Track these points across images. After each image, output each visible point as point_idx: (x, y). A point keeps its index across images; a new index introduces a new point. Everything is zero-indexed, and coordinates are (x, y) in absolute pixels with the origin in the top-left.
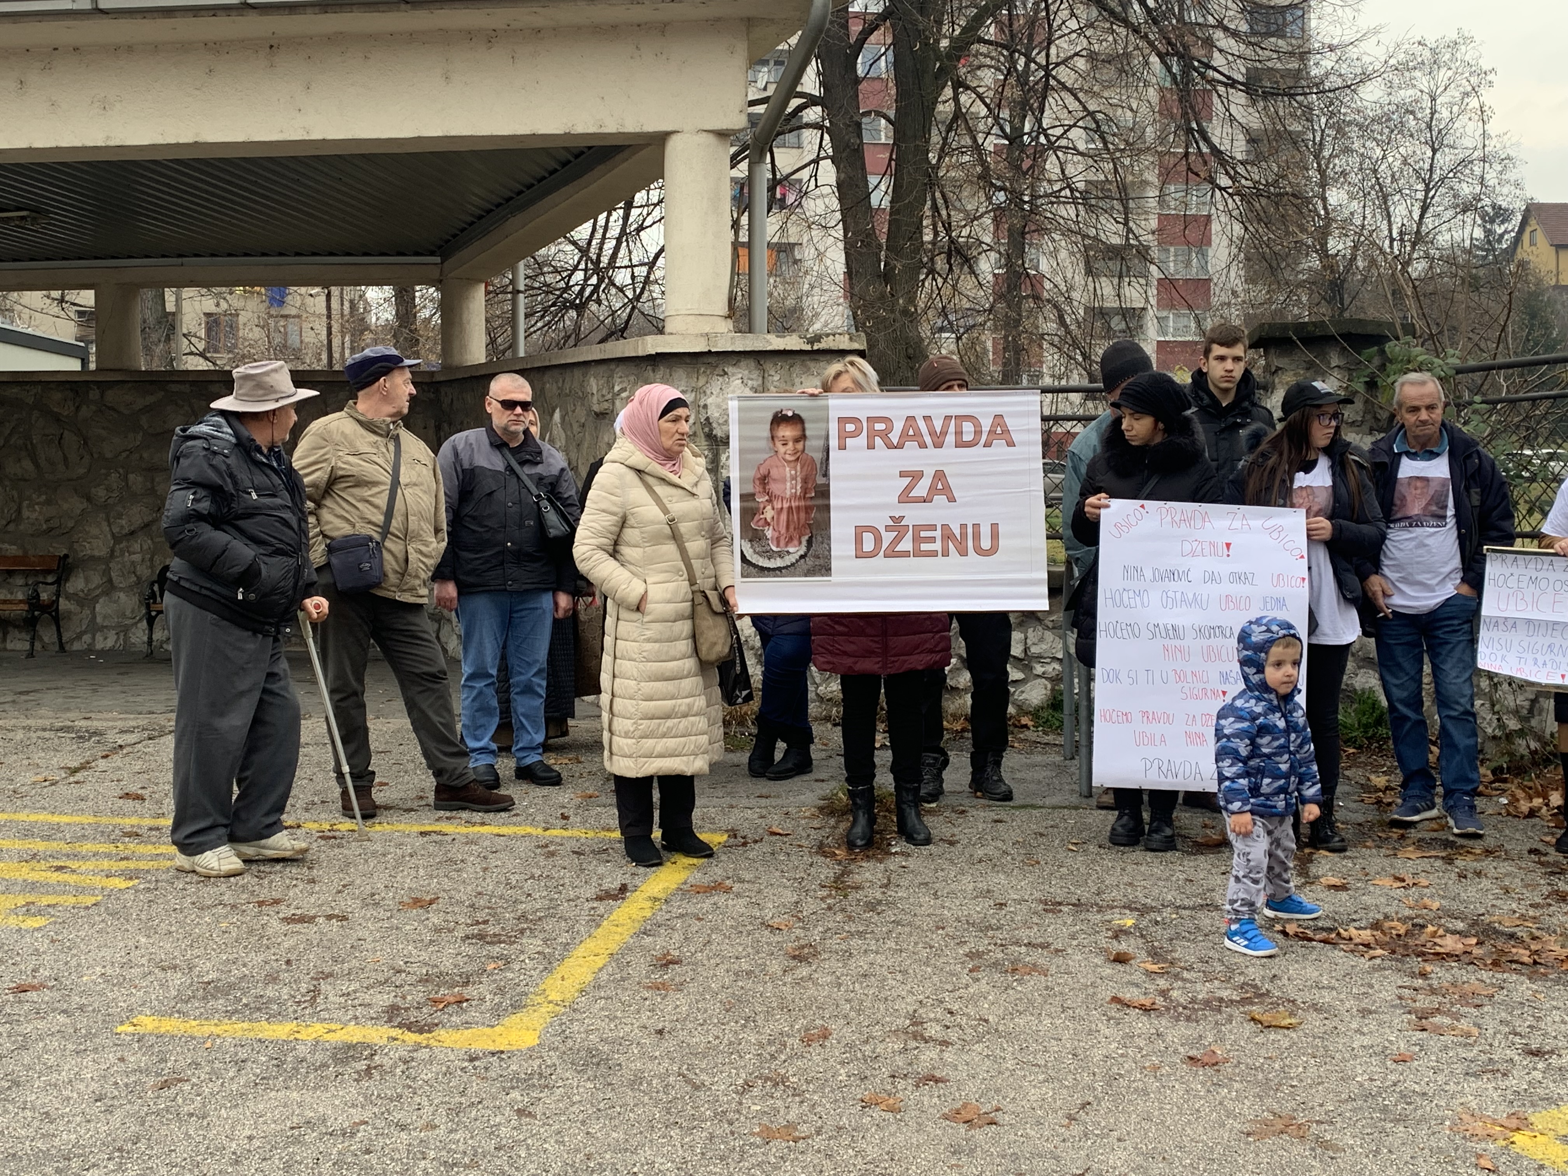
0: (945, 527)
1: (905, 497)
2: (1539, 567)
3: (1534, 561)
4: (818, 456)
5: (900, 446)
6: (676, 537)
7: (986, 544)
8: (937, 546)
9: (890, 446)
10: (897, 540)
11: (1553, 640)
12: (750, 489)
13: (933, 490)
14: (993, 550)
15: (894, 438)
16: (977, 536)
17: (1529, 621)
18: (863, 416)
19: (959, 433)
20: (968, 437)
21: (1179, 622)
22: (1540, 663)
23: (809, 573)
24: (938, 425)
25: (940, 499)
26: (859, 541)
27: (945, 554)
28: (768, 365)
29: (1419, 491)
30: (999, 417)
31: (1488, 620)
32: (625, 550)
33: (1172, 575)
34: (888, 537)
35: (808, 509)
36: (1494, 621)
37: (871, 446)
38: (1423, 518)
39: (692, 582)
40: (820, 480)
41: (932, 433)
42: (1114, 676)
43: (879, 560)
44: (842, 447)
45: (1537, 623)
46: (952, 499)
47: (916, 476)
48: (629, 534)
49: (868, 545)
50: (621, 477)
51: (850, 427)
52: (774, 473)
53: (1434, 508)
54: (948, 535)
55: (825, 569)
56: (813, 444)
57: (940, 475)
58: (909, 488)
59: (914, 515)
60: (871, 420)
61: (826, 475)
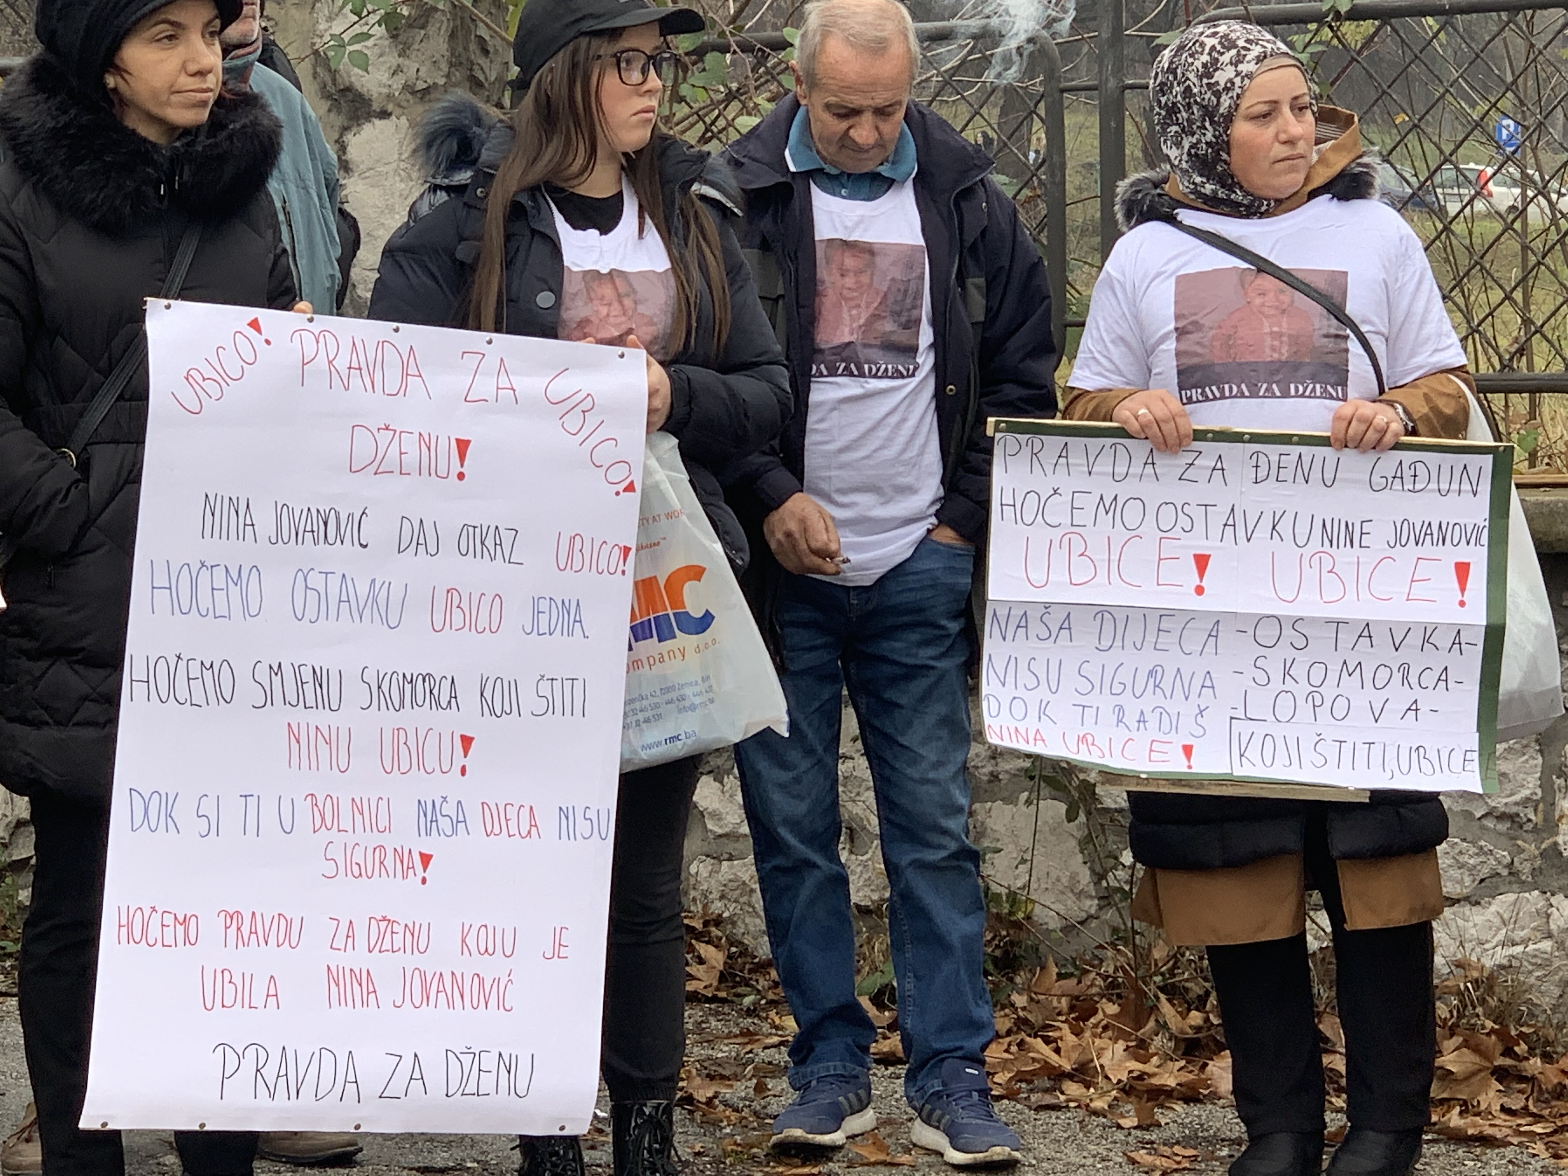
2: (1121, 470)
3: (1108, 453)
11: (1158, 658)
17: (1102, 612)
22: (1131, 718)
29: (849, 281)
31: (1002, 613)
33: (323, 525)
36: (1017, 612)
38: (863, 353)
45: (1120, 616)
53: (888, 326)
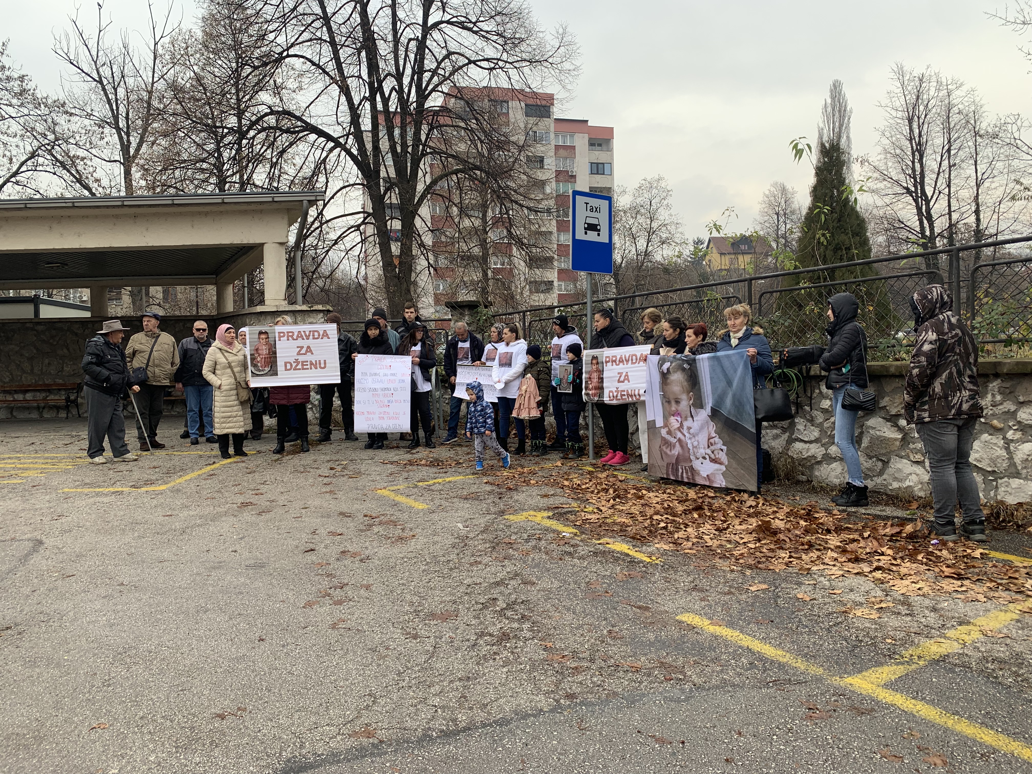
0: (311, 361)
1: (299, 353)
4: (273, 343)
5: (297, 339)
6: (230, 367)
7: (323, 366)
8: (309, 367)
9: (294, 339)
10: (297, 366)
12: (253, 352)
13: (307, 351)
14: (325, 367)
15: (295, 337)
16: (320, 364)
18: (285, 331)
19: (313, 335)
20: (316, 337)
21: (376, 387)
23: (271, 375)
24: (307, 333)
25: (309, 354)
26: (286, 366)
27: (311, 369)
28: (297, 315)
30: (325, 331)
32: (217, 371)
33: (375, 374)
34: (294, 365)
35: (270, 358)
37: (288, 340)
39: (236, 379)
40: (274, 349)
41: (306, 336)
42: (359, 402)
43: (292, 371)
44: (280, 340)
46: (312, 354)
47: (302, 347)
48: (218, 367)
49: (289, 367)
50: (214, 351)
51: (282, 335)
52: (260, 348)
53: (465, 356)
54: (311, 363)
55: (276, 374)
56: (271, 339)
57: (308, 347)
58: (300, 351)
59: (301, 358)
60: (288, 332)
61: (275, 348)
